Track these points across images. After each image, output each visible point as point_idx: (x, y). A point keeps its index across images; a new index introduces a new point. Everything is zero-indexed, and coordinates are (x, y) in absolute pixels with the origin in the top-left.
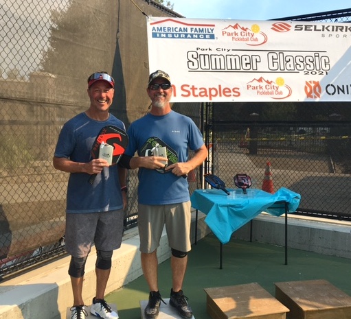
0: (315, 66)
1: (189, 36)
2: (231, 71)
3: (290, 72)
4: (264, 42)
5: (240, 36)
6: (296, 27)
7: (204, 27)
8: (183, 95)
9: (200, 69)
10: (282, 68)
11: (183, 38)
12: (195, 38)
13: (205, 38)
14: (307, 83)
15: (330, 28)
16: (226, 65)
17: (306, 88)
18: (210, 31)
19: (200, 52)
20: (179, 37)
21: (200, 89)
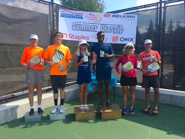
0: (117, 31)
1: (73, 17)
2: (87, 31)
3: (108, 32)
4: (100, 21)
6: (113, 16)
7: (79, 14)
8: (69, 38)
9: (76, 29)
10: (105, 31)
13: (79, 18)
14: (113, 37)
16: (85, 28)
17: (113, 38)
18: (81, 16)
19: (77, 23)
20: (70, 17)
21: (76, 36)
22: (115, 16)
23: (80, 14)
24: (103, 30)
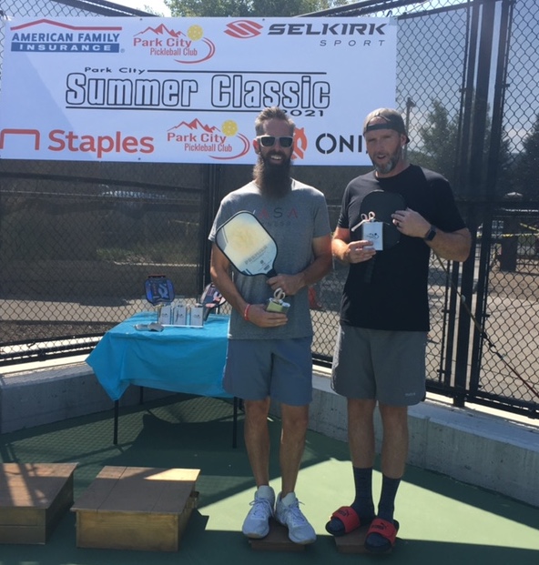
0: (300, 100)
1: (74, 47)
2: (142, 107)
3: (252, 110)
4: (208, 57)
5: (164, 46)
6: (272, 28)
7: (102, 32)
8: (51, 148)
9: (86, 104)
10: (237, 104)
11: (63, 51)
12: (85, 51)
13: (102, 50)
18: (112, 38)
19: (90, 75)
20: (58, 50)
21: (83, 138)
22: (282, 31)
23: (107, 32)
24: (225, 101)
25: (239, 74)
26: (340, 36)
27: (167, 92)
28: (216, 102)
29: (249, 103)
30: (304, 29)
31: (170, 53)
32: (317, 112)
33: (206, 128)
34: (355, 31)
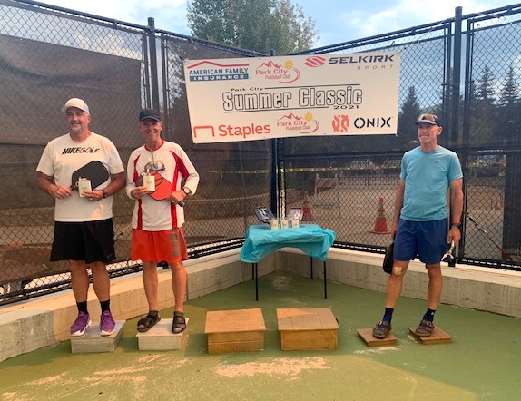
0: (346, 100)
2: (264, 109)
3: (320, 107)
4: (296, 79)
5: (273, 74)
6: (331, 60)
7: (238, 68)
9: (234, 110)
10: (312, 104)
11: (218, 79)
12: (230, 79)
13: (239, 78)
14: (335, 117)
15: (368, 59)
16: (258, 104)
17: (334, 122)
18: (244, 70)
19: (234, 93)
20: (215, 79)
21: (236, 128)
22: (337, 61)
23: (241, 67)
24: (306, 103)
25: (313, 87)
26: (368, 63)
27: (276, 100)
28: (302, 103)
29: (319, 103)
30: (348, 60)
31: (276, 77)
32: (355, 106)
33: (297, 118)
34: (377, 60)
